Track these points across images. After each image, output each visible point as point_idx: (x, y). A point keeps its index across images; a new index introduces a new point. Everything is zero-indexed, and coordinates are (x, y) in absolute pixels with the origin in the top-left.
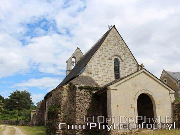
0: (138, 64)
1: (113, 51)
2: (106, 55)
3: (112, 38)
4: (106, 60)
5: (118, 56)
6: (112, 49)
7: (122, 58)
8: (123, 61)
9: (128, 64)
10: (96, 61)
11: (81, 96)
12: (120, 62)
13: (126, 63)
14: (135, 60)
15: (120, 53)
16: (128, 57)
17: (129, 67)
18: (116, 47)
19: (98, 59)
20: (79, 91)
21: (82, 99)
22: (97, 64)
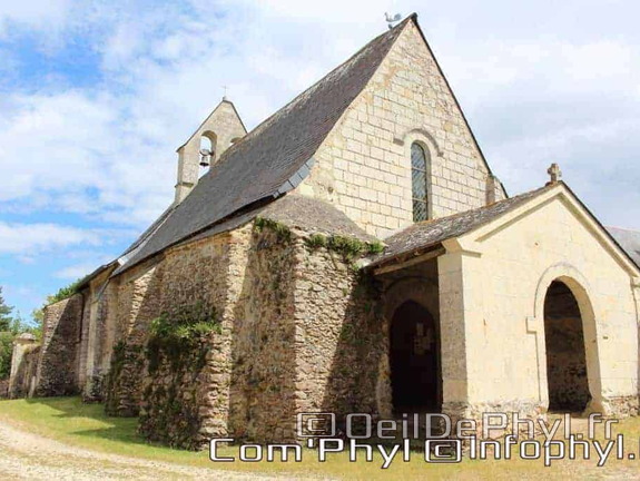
0: (490, 172)
1: (409, 113)
2: (386, 125)
3: (406, 61)
4: (383, 144)
5: (426, 134)
6: (403, 101)
7: (439, 142)
8: (440, 154)
9: (458, 168)
10: (351, 144)
11: (312, 277)
12: (432, 158)
13: (450, 165)
14: (479, 157)
15: (432, 123)
16: (458, 142)
17: (462, 180)
18: (418, 98)
19: (358, 135)
20: (306, 254)
21: (316, 288)
22: (351, 156)
